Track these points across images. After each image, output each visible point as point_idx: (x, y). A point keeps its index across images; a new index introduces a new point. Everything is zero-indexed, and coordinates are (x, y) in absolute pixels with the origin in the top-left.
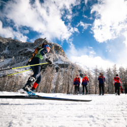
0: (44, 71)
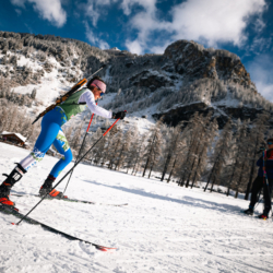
0: (186, 124)
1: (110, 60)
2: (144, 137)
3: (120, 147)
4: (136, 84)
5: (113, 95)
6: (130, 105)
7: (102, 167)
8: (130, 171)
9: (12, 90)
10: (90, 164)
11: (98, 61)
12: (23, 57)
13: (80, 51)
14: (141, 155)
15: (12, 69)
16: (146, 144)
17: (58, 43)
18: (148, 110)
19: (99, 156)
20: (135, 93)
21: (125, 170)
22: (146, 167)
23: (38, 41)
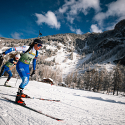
1: (86, 38)
2: (110, 73)
3: (98, 80)
4: (101, 47)
5: (90, 54)
6: (100, 58)
7: (90, 91)
8: (105, 92)
9: (45, 60)
10: (83, 90)
11: (80, 40)
12: (48, 45)
13: (72, 37)
14: (110, 83)
15: (44, 51)
16: (113, 77)
17: (62, 36)
18: (110, 59)
19: (88, 85)
20: (102, 52)
21: (103, 92)
22: (114, 90)
23: (53, 38)
